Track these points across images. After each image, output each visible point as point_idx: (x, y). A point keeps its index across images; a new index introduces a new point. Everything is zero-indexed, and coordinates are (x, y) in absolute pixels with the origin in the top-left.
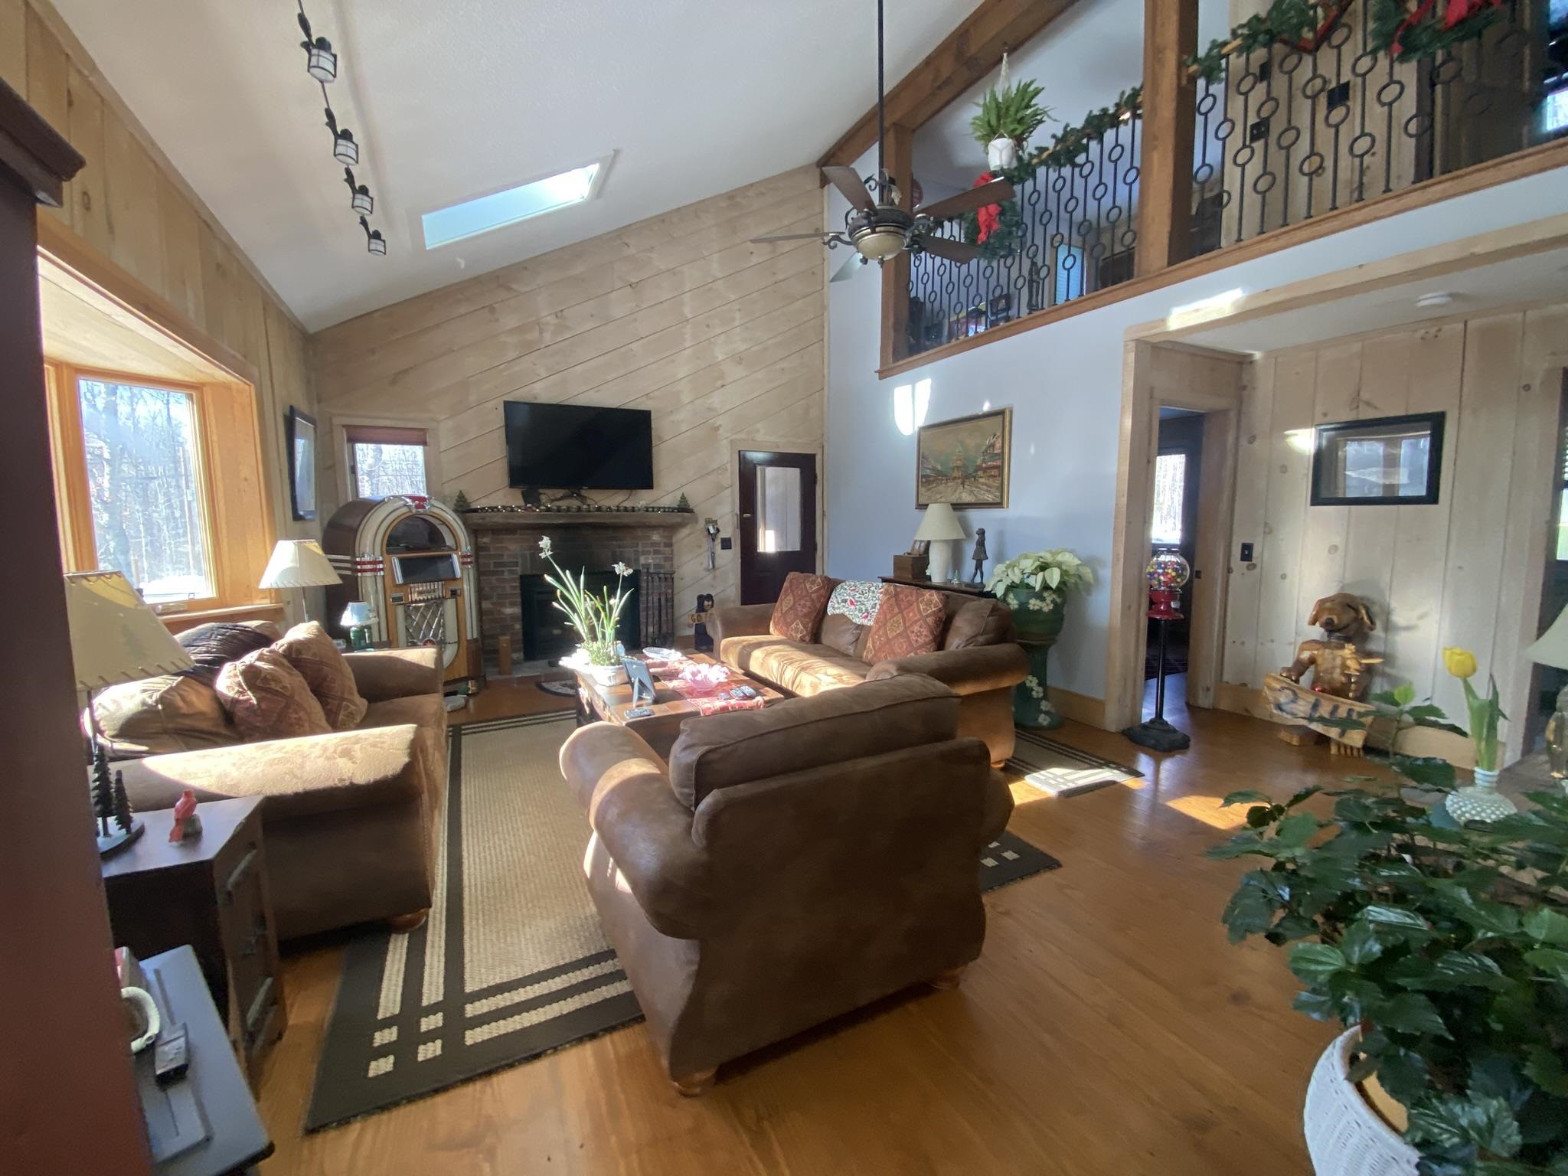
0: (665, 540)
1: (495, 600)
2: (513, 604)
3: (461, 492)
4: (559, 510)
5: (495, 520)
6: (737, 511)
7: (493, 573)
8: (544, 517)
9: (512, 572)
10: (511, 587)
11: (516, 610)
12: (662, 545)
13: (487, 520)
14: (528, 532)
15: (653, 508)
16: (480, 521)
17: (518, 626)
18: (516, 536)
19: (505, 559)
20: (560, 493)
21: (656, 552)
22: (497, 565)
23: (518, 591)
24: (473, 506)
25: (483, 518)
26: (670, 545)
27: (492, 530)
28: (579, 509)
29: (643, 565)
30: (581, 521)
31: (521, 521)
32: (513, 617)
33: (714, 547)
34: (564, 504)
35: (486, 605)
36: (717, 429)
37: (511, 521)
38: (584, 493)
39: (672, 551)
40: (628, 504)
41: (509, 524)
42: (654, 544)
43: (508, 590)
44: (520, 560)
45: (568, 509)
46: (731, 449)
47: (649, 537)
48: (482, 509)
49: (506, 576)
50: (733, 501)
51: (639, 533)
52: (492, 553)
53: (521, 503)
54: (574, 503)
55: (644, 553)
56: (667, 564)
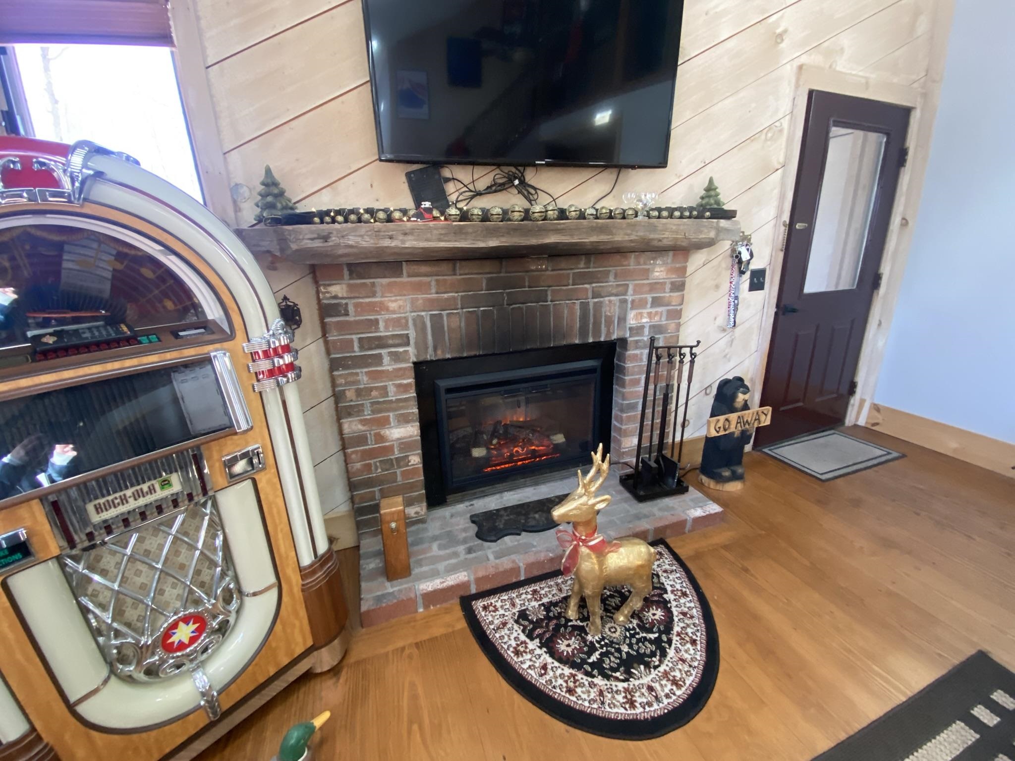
0: (674, 278)
1: (367, 414)
2: (404, 420)
3: (268, 171)
4: (486, 217)
5: (352, 240)
6: (786, 217)
7: (362, 362)
8: (459, 232)
9: (396, 357)
10: (399, 386)
11: (412, 431)
12: (668, 287)
13: (334, 240)
14: (424, 269)
15: (659, 210)
16: (318, 244)
17: (416, 459)
18: (405, 279)
19: (383, 331)
20: (484, 177)
21: (656, 302)
22: (365, 343)
23: (413, 394)
24: (301, 209)
25: (326, 238)
26: (679, 287)
27: (350, 266)
28: (527, 215)
29: (631, 329)
30: (534, 241)
31: (411, 243)
32: (405, 445)
33: (737, 288)
34: (494, 204)
35: (352, 426)
36: (780, 37)
37: (387, 243)
38: (531, 177)
39: (683, 297)
40: (609, 204)
41: (383, 249)
42: (655, 286)
43: (393, 394)
44: (412, 333)
45: (505, 215)
46: (797, 86)
47: (646, 273)
48: (322, 215)
49: (388, 365)
50: (782, 197)
51: (632, 263)
52: (351, 318)
53: (408, 202)
54: (514, 201)
55: (638, 305)
56: (672, 326)
